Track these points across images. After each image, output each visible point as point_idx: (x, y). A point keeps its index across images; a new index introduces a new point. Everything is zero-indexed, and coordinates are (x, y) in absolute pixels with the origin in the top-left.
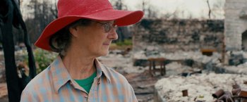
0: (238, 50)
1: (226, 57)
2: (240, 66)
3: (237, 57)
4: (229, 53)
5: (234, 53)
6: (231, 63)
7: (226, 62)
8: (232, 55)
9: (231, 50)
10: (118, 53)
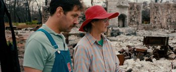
0: (116, 27)
1: (109, 31)
2: (118, 37)
3: (116, 31)
4: (110, 28)
5: (114, 29)
6: (112, 35)
7: (109, 34)
8: (113, 30)
9: (112, 27)
10: (31, 30)
